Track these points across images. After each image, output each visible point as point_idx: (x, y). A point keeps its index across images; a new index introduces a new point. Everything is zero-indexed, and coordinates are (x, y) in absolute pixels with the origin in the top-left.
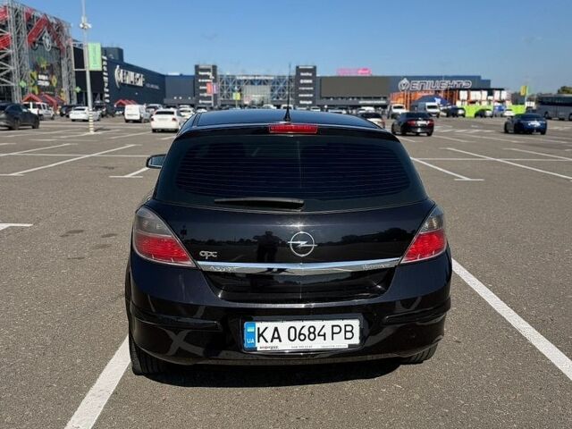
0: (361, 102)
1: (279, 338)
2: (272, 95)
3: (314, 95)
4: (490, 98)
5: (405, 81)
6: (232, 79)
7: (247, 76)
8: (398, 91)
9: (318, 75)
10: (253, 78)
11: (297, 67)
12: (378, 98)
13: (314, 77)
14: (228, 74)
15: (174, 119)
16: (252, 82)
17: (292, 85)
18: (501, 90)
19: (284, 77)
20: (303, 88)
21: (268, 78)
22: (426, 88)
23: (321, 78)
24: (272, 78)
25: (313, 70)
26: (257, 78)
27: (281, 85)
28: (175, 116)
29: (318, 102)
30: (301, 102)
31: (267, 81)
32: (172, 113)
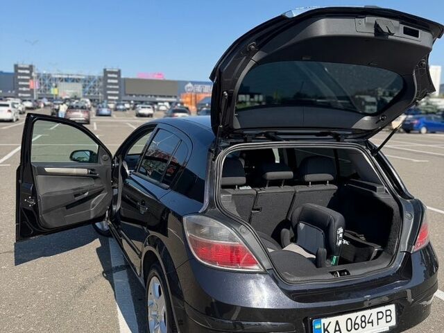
0: (158, 99)
1: (340, 330)
2: (84, 91)
3: (120, 92)
4: (252, 100)
5: (190, 85)
6: (48, 77)
7: (62, 74)
8: (185, 92)
9: (122, 77)
10: (66, 77)
11: (105, 70)
12: (171, 97)
13: (119, 78)
14: (44, 72)
15: (10, 111)
16: (66, 80)
17: (101, 84)
18: (259, 94)
19: (94, 77)
20: (111, 87)
21: (79, 77)
22: (205, 90)
23: (125, 79)
24: (84, 77)
25: (119, 73)
26: (70, 77)
27: (92, 84)
28: (10, 108)
29: (124, 98)
30: (109, 97)
31: (79, 79)
32: (8, 105)
